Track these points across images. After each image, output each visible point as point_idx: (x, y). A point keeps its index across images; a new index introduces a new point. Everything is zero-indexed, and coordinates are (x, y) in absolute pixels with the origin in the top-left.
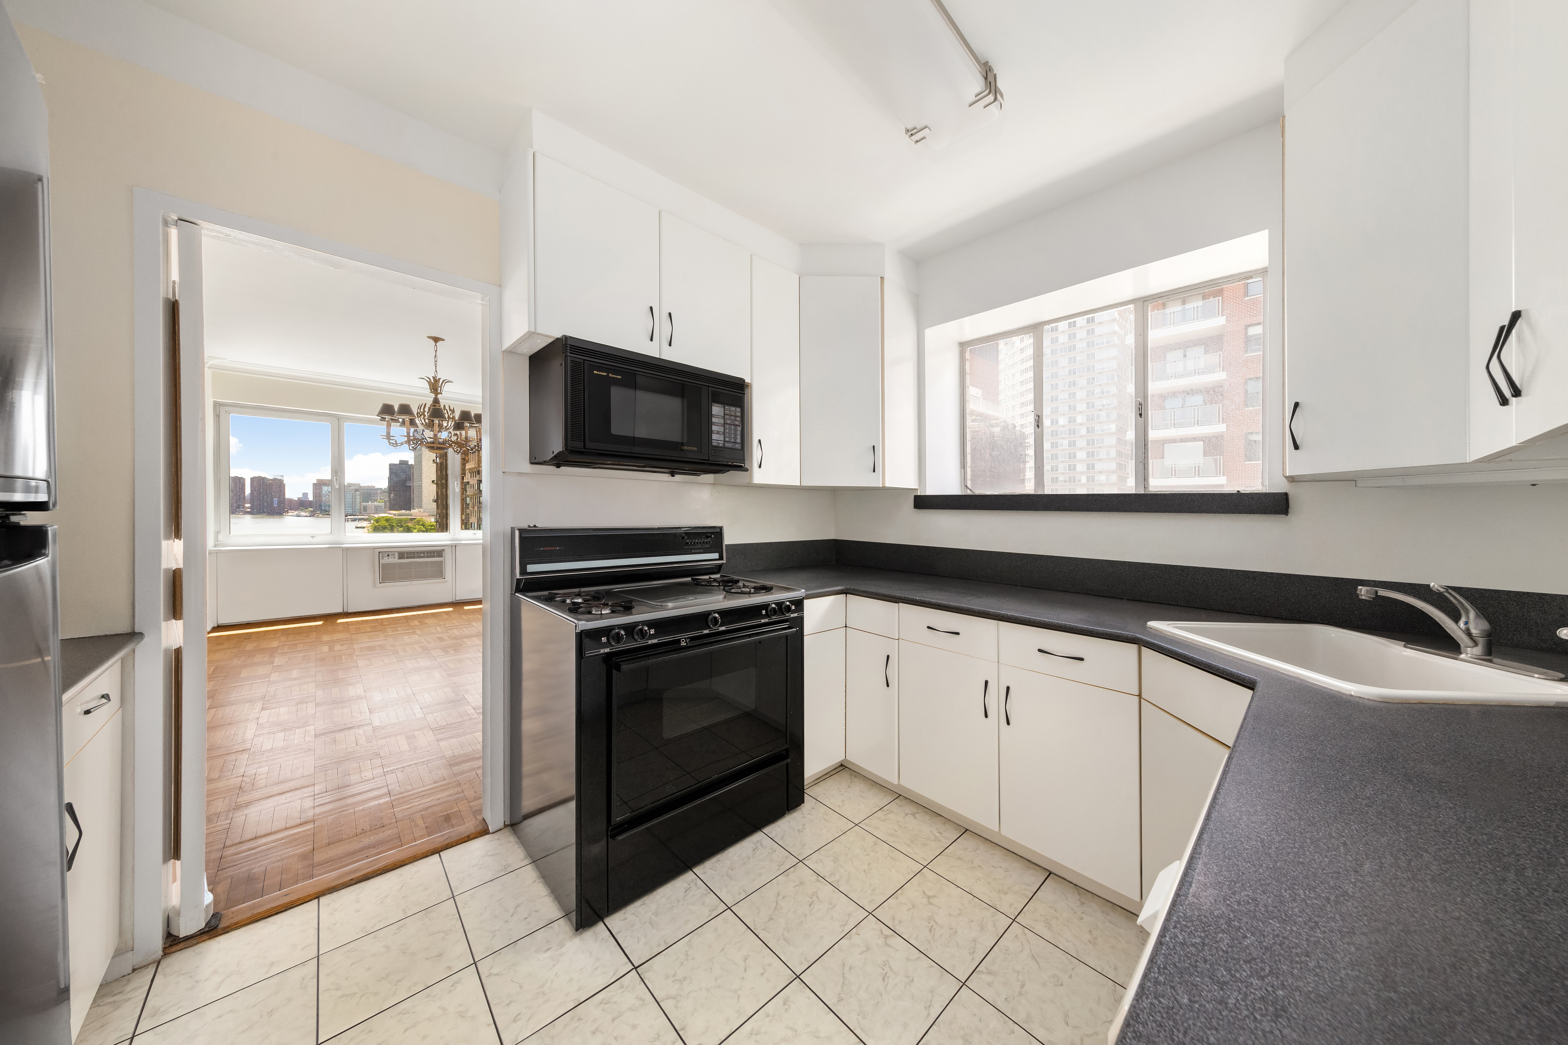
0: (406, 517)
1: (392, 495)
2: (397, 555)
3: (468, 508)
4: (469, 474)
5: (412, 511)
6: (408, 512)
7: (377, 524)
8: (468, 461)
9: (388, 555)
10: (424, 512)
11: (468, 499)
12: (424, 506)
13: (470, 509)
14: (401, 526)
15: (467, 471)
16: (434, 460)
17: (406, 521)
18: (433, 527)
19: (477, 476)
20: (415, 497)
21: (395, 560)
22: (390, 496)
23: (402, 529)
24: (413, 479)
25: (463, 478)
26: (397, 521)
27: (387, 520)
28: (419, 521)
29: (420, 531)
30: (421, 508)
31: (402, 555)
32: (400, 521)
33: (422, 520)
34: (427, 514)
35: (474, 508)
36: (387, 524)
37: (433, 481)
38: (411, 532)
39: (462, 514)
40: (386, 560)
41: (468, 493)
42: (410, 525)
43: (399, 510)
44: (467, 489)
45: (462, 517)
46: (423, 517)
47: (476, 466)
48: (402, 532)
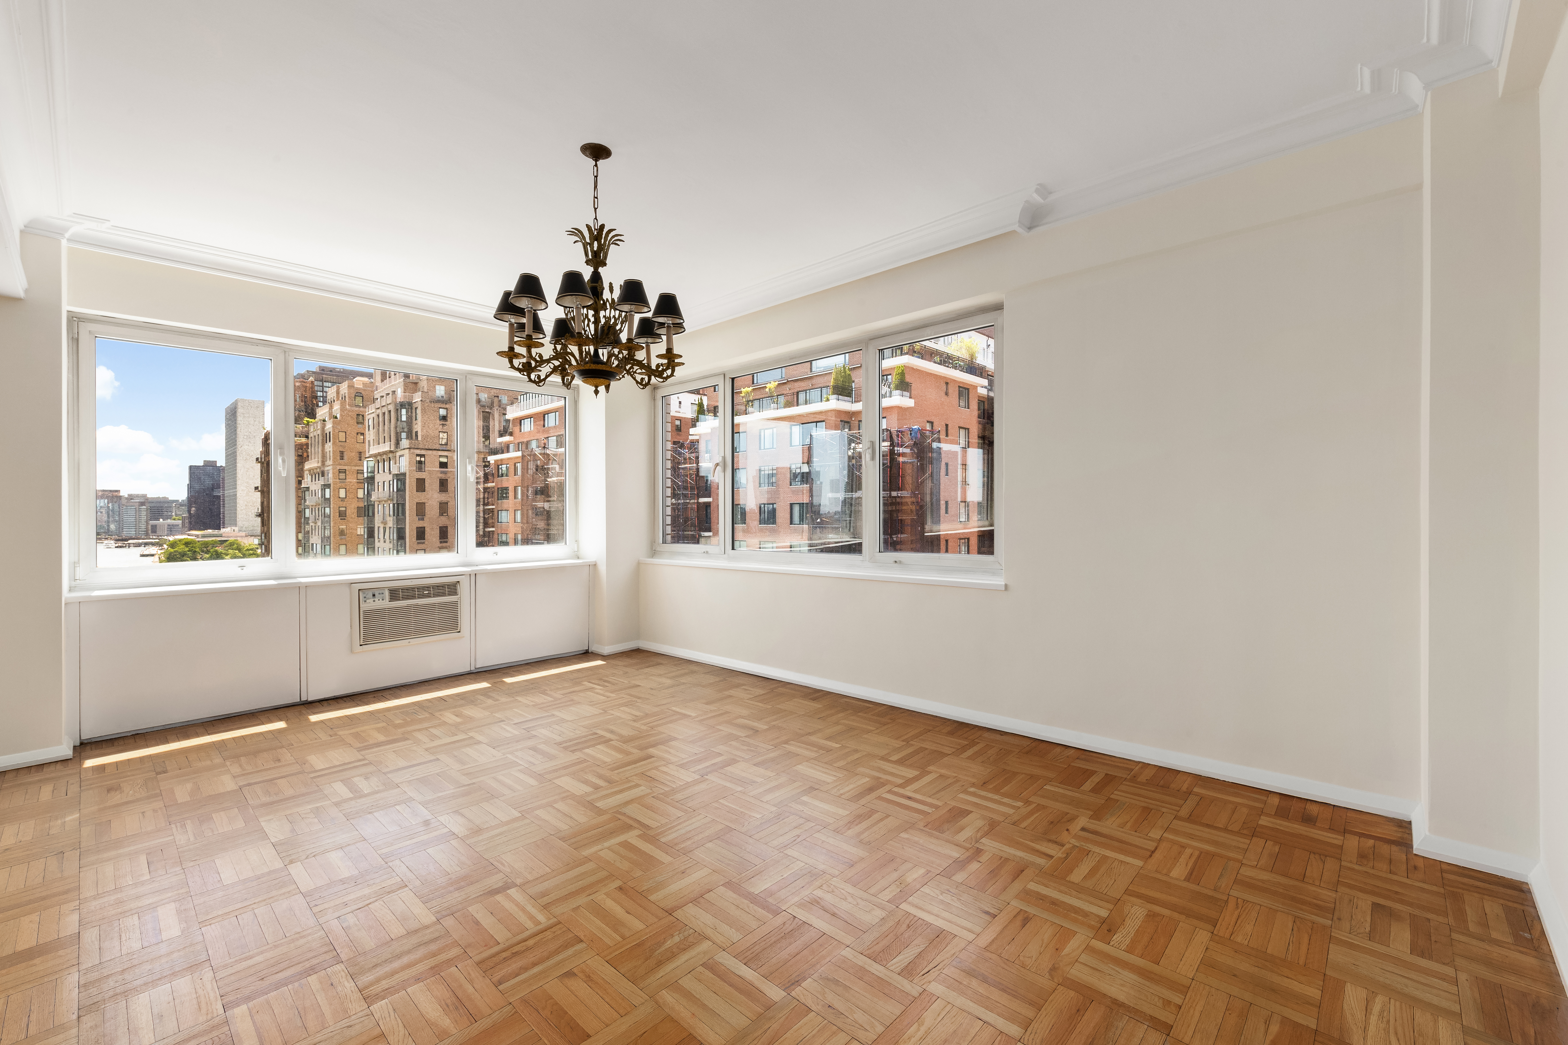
0: (214, 539)
1: (193, 509)
2: (387, 593)
3: (308, 524)
4: (310, 477)
5: (223, 530)
6: (216, 532)
7: (172, 550)
8: (307, 458)
9: (374, 595)
10: (240, 531)
11: (307, 511)
12: (239, 523)
13: (311, 524)
14: (207, 552)
15: (306, 473)
16: (257, 459)
17: (214, 544)
18: (251, 552)
19: (322, 478)
20: (227, 511)
21: (384, 603)
22: (189, 511)
23: (207, 556)
24: (224, 487)
25: (300, 482)
26: (202, 544)
27: (187, 544)
28: (232, 544)
29: (235, 557)
30: (236, 525)
31: (395, 594)
32: (206, 544)
33: (236, 542)
34: (243, 534)
35: (316, 523)
36: (187, 549)
37: (256, 488)
38: (223, 558)
39: (298, 531)
40: (371, 604)
41: (307, 503)
42: (219, 549)
43: (204, 530)
44: (307, 498)
45: (297, 537)
46: (238, 538)
47: (320, 465)
48: (208, 559)
